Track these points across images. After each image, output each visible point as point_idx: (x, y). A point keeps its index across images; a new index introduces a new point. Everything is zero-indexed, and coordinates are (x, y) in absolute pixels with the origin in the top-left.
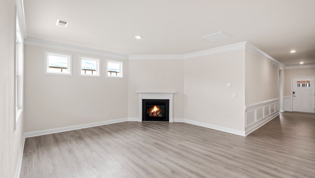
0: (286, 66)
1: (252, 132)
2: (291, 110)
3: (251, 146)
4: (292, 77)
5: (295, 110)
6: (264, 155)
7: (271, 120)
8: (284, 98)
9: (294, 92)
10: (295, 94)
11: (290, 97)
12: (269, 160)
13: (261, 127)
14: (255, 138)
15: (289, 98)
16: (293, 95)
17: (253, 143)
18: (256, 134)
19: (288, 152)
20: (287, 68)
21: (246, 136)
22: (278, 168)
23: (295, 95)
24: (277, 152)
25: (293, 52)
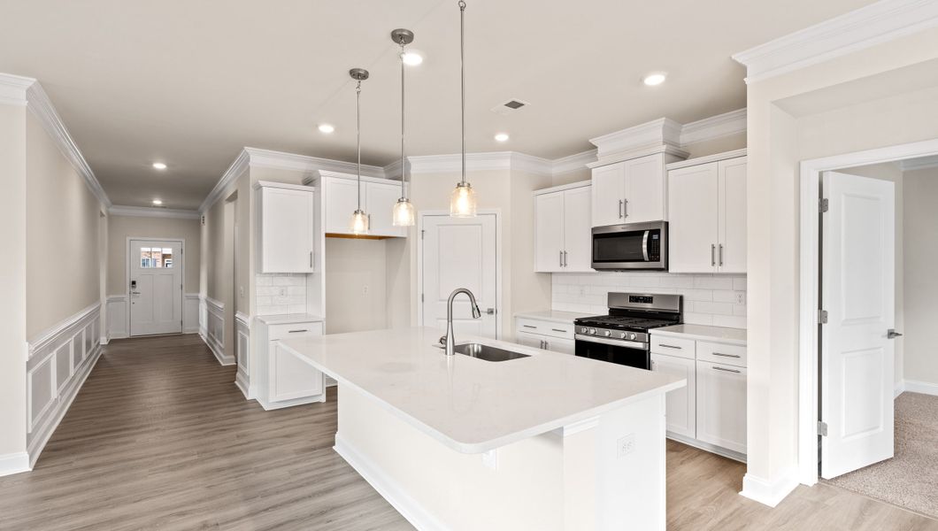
0: (114, 203)
1: (48, 442)
2: (127, 336)
3: (80, 497)
4: (128, 239)
5: (137, 331)
6: (144, 503)
7: (88, 378)
8: (109, 302)
9: (134, 283)
10: (139, 288)
11: (124, 296)
12: (168, 508)
13: (67, 412)
14: (72, 458)
15: (122, 300)
16: (132, 291)
17: (79, 480)
18: (65, 443)
19: (196, 457)
20: (113, 210)
21: (35, 468)
22: (206, 519)
23: (137, 290)
24: (172, 470)
25: (160, 166)
